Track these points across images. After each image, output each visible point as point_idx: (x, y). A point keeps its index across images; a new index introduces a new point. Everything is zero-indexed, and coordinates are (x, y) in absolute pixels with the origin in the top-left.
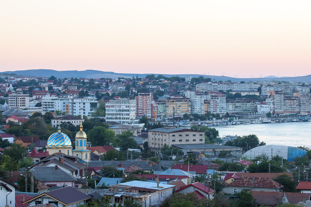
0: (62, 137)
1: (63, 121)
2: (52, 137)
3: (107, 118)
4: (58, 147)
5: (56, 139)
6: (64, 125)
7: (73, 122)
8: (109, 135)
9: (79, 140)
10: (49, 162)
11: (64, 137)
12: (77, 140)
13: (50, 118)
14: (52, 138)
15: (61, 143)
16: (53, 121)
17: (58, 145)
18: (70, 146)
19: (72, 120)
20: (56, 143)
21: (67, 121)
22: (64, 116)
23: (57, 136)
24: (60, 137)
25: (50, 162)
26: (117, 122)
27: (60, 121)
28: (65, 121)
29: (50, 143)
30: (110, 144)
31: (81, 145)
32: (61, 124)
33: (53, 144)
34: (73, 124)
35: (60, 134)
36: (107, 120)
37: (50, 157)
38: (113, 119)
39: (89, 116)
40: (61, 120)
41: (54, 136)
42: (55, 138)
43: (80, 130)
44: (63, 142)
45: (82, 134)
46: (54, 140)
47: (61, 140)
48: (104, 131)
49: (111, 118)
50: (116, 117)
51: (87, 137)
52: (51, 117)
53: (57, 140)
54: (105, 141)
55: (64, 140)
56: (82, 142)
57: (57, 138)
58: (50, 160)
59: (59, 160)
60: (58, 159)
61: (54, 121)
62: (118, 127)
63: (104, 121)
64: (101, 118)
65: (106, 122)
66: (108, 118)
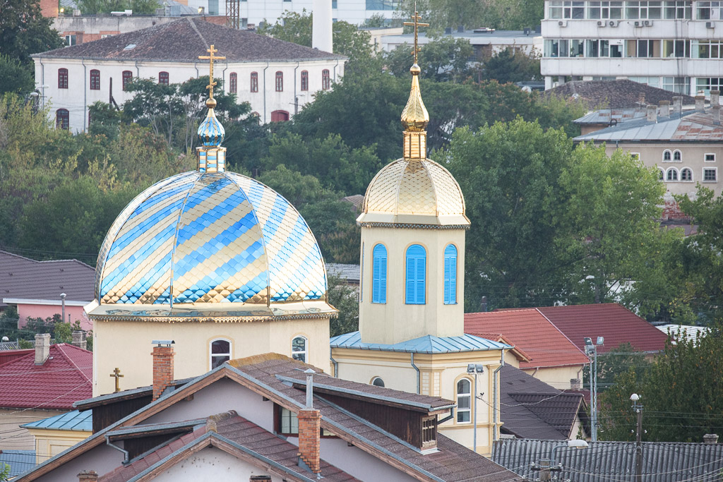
0: (238, 214)
1: (149, 71)
2: (143, 217)
3: (558, 49)
4: (201, 314)
5: (183, 235)
6: (163, 106)
7: (243, 85)
8: (600, 208)
9: (397, 244)
10: (178, 447)
11: (262, 215)
12: (379, 248)
13: (19, 41)
14: (143, 228)
15: (231, 266)
16: (45, 70)
17: (204, 294)
18: (313, 298)
19: (233, 67)
20: (182, 270)
21: (180, 73)
22: (147, 24)
23: (192, 203)
24: (218, 213)
25: (188, 441)
26: (653, 83)
27: (112, 71)
28: (164, 76)
29: (122, 269)
30: (616, 288)
31: (416, 293)
32: (131, 96)
33: (160, 284)
34: (239, 102)
35: (215, 184)
36: (551, 66)
37: (186, 401)
38: (616, 53)
39: (376, 23)
40: (130, 66)
41: (167, 202)
42: (171, 220)
43: (400, 154)
44: (250, 259)
45: (427, 183)
46: (168, 244)
47: (226, 241)
48: (553, 166)
49: (597, 48)
50: (645, 34)
51: (468, 213)
52: (33, 32)
53: (197, 243)
54: (567, 265)
55: (257, 245)
56: (423, 265)
57: (198, 225)
58: (185, 431)
59: (269, 426)
60: (265, 419)
61: (63, 74)
62: (668, 130)
63: (531, 71)
64: (498, 42)
65: (548, 84)
66: (565, 42)
